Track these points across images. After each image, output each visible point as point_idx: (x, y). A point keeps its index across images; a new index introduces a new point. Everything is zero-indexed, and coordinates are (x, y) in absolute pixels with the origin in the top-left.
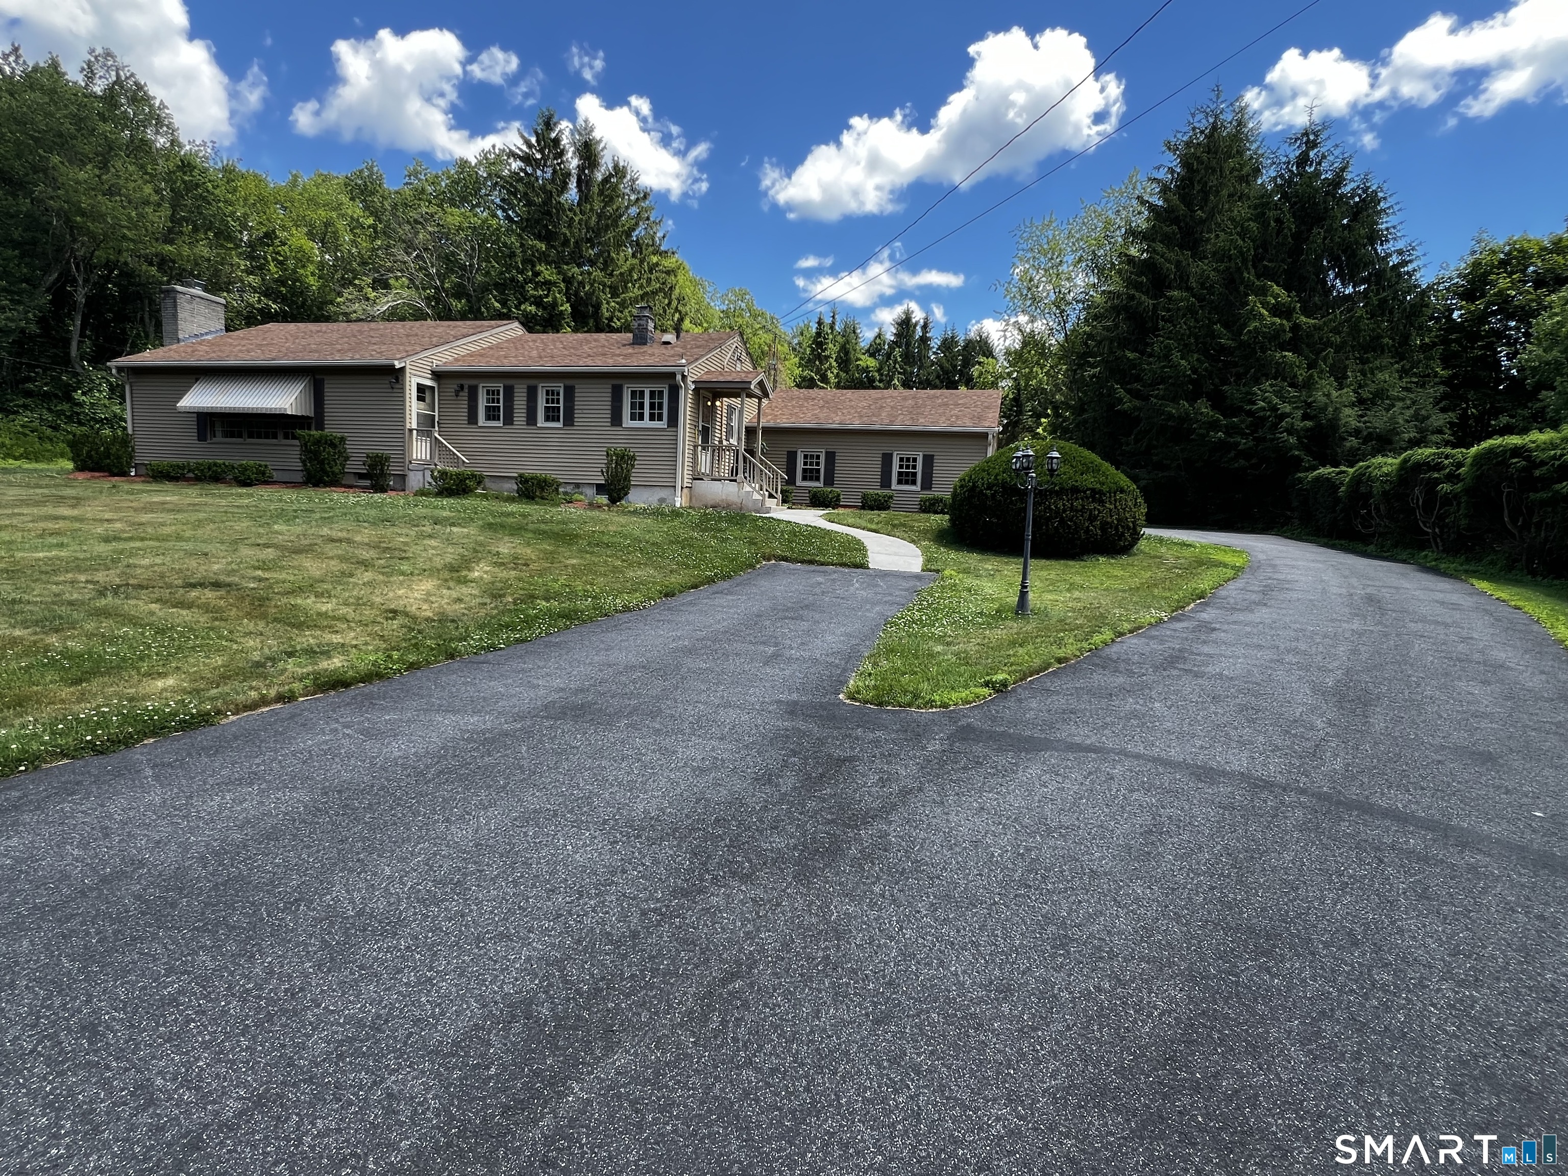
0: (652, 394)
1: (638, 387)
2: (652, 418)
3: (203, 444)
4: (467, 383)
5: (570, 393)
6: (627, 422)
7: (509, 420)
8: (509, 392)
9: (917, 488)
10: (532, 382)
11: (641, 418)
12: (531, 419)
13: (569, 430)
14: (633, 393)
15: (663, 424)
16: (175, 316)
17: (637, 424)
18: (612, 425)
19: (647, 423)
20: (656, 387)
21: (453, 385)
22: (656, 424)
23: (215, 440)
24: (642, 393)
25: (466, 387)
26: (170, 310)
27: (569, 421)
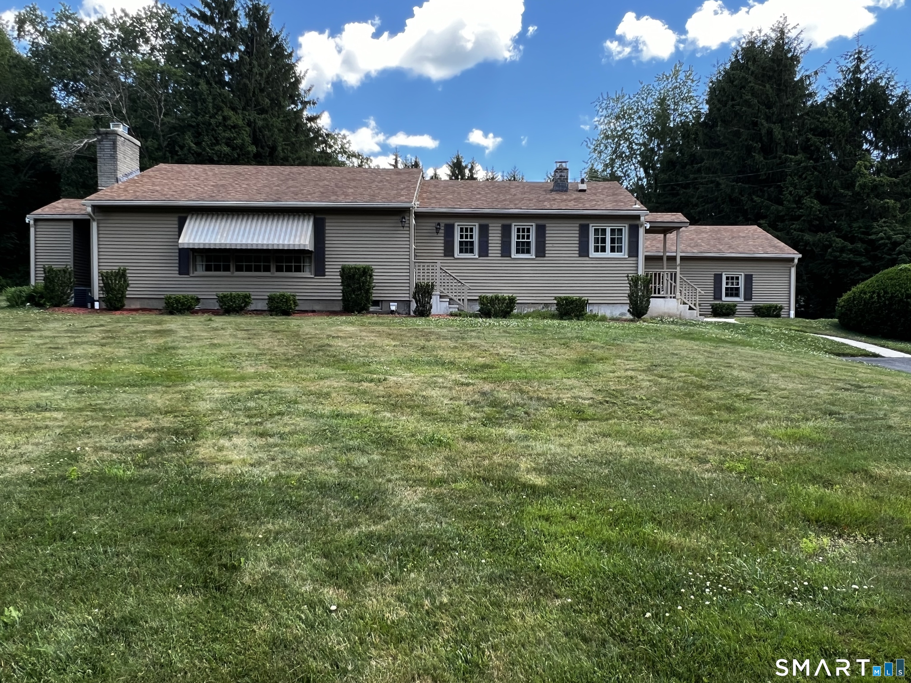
0: (613, 231)
1: (600, 225)
2: (613, 250)
3: (185, 278)
4: (444, 222)
5: (541, 231)
6: (593, 254)
7: (484, 252)
8: (484, 231)
9: (741, 299)
10: (506, 222)
11: (603, 250)
12: (506, 252)
13: (540, 260)
14: (596, 230)
15: (624, 254)
16: (114, 158)
17: (600, 255)
18: (580, 256)
19: (608, 254)
20: (616, 226)
21: (431, 224)
22: (616, 255)
23: (196, 274)
24: (604, 231)
25: (442, 225)
26: (108, 151)
27: (541, 252)
